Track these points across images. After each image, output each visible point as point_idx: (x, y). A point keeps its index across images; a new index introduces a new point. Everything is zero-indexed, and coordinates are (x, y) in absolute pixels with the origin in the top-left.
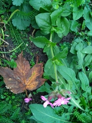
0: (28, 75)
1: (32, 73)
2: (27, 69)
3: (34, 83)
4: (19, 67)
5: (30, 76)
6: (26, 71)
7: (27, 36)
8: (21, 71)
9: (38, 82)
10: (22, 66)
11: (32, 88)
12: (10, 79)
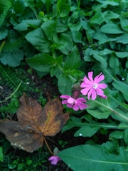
0: (42, 119)
1: (48, 115)
2: (37, 111)
3: (55, 124)
4: (26, 114)
5: (46, 119)
6: (36, 115)
7: (24, 72)
8: (30, 117)
9: (59, 121)
10: (29, 110)
11: (54, 132)
12: (16, 134)
